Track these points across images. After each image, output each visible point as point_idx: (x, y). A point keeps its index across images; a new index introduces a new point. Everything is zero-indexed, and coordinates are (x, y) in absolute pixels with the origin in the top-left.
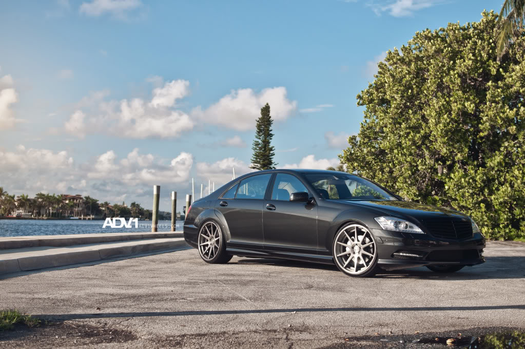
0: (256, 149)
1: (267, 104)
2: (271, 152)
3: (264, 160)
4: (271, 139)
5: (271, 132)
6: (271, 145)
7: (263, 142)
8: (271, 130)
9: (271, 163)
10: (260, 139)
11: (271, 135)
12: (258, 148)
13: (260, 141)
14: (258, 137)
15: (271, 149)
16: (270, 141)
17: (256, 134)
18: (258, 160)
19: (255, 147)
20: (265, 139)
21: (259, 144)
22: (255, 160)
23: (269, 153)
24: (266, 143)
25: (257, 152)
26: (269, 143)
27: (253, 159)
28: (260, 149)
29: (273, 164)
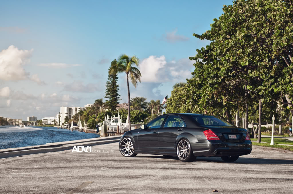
0: (108, 86)
1: (115, 60)
2: (117, 88)
3: (113, 93)
4: (117, 80)
5: (117, 76)
6: (117, 84)
7: (112, 82)
8: (117, 75)
9: (117, 95)
10: (110, 80)
11: (117, 78)
12: (109, 86)
13: (110, 82)
14: (109, 79)
15: (117, 86)
16: (117, 81)
17: (108, 77)
18: (109, 93)
19: (107, 85)
20: (114, 80)
21: (110, 83)
22: (107, 92)
23: (116, 89)
24: (114, 83)
25: (109, 88)
26: (116, 83)
27: (106, 92)
28: (111, 86)
29: (118, 95)
